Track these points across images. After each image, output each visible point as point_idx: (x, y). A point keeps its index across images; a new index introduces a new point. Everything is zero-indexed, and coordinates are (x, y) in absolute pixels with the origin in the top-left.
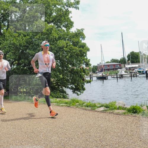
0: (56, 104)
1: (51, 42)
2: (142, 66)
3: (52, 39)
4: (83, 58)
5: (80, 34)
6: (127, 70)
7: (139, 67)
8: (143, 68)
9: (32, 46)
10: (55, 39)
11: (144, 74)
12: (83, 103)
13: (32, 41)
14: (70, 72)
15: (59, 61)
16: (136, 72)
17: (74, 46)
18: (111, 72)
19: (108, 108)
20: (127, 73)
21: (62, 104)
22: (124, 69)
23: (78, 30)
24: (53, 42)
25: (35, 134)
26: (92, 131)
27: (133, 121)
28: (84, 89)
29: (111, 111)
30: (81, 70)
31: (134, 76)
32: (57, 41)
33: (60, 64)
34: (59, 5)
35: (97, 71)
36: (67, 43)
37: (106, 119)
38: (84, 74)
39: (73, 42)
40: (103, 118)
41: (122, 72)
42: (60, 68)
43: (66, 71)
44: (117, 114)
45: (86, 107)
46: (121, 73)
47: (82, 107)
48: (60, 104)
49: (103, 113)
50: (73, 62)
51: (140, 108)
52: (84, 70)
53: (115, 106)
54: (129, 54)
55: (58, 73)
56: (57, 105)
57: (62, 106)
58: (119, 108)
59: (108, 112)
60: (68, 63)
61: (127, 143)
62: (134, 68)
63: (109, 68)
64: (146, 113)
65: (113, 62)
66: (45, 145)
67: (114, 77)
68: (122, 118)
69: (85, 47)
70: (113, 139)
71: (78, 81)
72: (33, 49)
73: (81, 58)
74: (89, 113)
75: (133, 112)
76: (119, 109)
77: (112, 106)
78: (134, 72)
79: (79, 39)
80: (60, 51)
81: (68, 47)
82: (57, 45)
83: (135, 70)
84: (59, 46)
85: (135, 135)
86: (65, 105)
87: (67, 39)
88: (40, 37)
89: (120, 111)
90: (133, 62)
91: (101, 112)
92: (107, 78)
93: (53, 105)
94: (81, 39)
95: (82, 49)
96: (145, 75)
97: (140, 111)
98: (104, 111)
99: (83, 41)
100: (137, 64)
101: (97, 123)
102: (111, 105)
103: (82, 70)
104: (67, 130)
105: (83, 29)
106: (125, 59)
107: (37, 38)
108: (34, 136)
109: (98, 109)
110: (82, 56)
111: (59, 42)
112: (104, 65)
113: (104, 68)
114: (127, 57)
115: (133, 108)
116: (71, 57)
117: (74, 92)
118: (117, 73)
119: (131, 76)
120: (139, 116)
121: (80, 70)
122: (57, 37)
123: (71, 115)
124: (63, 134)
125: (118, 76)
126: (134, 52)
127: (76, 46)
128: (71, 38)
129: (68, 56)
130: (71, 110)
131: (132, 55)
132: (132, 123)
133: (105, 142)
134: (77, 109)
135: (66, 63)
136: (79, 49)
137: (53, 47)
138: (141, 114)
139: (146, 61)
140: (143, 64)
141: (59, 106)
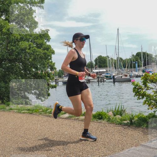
0: (17, 110)
1: (12, 43)
2: (109, 70)
3: (13, 40)
4: (48, 62)
5: (45, 36)
7: (106, 72)
8: (111, 73)
10: (17, 39)
11: (111, 79)
12: (47, 110)
14: (34, 76)
15: (21, 64)
16: (104, 77)
17: (38, 48)
21: (23, 111)
23: (43, 31)
24: (14, 43)
27: (98, 127)
28: (49, 95)
29: (77, 118)
31: (101, 81)
32: (19, 41)
33: (22, 67)
34: (21, 3)
35: (63, 76)
36: (30, 45)
37: (70, 126)
38: (49, 79)
39: (36, 43)
40: (68, 125)
42: (22, 71)
43: (29, 74)
44: (82, 121)
45: (50, 114)
46: (88, 78)
47: (46, 113)
48: (22, 110)
49: (67, 120)
50: (36, 65)
51: (106, 114)
52: (49, 74)
54: (96, 58)
55: (19, 77)
56: (18, 112)
57: (24, 113)
58: (84, 115)
59: (73, 118)
60: (31, 67)
61: (91, 150)
62: (101, 73)
64: (111, 119)
69: (50, 50)
73: (46, 61)
74: (53, 120)
75: (98, 118)
78: (102, 77)
79: (43, 41)
80: (23, 53)
81: (31, 49)
82: (18, 47)
83: (103, 74)
84: (21, 48)
85: (100, 142)
86: (27, 111)
87: (30, 40)
90: (100, 67)
91: (65, 119)
93: (14, 112)
94: (45, 41)
95: (47, 52)
97: (105, 117)
98: (69, 118)
99: (48, 43)
101: (61, 131)
103: (47, 74)
104: (28, 139)
105: (48, 30)
106: (93, 63)
109: (62, 115)
110: (46, 59)
111: (22, 43)
114: (94, 61)
115: (99, 114)
116: (34, 59)
119: (98, 81)
120: (104, 122)
121: (44, 74)
122: (19, 37)
123: (34, 123)
124: (23, 144)
126: (102, 56)
127: (40, 49)
128: (34, 39)
129: (31, 58)
130: (34, 117)
131: (99, 59)
132: (97, 130)
133: (68, 150)
134: (40, 116)
135: (30, 67)
136: (43, 51)
137: (14, 48)
138: (107, 120)
139: (114, 66)
140: (111, 69)
141: (20, 113)
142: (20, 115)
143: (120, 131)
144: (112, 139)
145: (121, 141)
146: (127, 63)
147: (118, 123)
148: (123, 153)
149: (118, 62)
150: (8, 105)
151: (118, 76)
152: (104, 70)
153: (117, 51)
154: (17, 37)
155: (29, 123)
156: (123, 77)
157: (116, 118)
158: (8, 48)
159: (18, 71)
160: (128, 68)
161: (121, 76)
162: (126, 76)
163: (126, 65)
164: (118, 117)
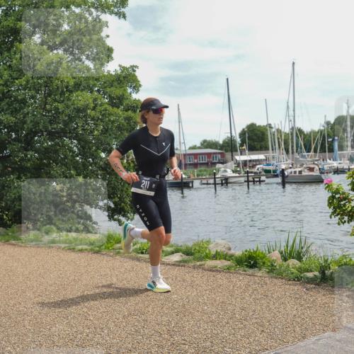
0: (67, 245)
1: (55, 95)
2: (273, 158)
3: (58, 87)
5: (127, 78)
6: (238, 166)
7: (266, 160)
8: (276, 164)
9: (9, 105)
10: (67, 87)
11: (276, 176)
13: (9, 91)
14: (103, 169)
15: (75, 141)
16: (260, 173)
17: (113, 106)
18: (200, 171)
19: (191, 255)
20: (237, 175)
21: (80, 247)
22: (231, 165)
23: (124, 69)
24: (61, 94)
25: (10, 318)
26: (150, 309)
27: (248, 286)
29: (198, 263)
30: (129, 164)
31: (254, 181)
32: (71, 92)
33: (78, 149)
34: (78, 6)
36: (95, 100)
37: (184, 281)
39: (110, 96)
40: (179, 278)
41: (227, 170)
42: (78, 158)
43: (93, 165)
44: (210, 271)
45: (138, 253)
46: (224, 174)
48: (76, 245)
49: (178, 268)
50: (109, 144)
51: (264, 257)
53: (207, 251)
54: (243, 130)
55: (72, 172)
56: (70, 249)
57: (81, 251)
58: (216, 256)
59: (191, 264)
60: (98, 148)
61: (231, 337)
62: (254, 163)
63: (196, 161)
64: (278, 267)
65: (206, 148)
66: (35, 346)
67: (207, 184)
68: (222, 279)
70: (199, 327)
71: (122, 191)
72: (12, 112)
74: (147, 267)
75: (246, 265)
76: (216, 259)
77: (199, 252)
78: (255, 173)
79: (125, 90)
80: (79, 117)
81: (98, 108)
82: (70, 103)
83: (258, 166)
84: (75, 106)
85: (251, 319)
86: (89, 247)
87: (96, 89)
88: (28, 82)
89: (219, 263)
90: (252, 149)
91: (174, 265)
92: (191, 185)
94: (129, 90)
95: (133, 115)
96: (279, 180)
97: (264, 263)
98: (182, 264)
99: (135, 96)
100: (261, 154)
102: (197, 248)
103: (132, 165)
104: (90, 309)
105: (137, 67)
106: (235, 141)
107: (21, 85)
108: (8, 323)
109: (167, 257)
111: (77, 96)
112: (185, 155)
113: (185, 161)
114: (238, 136)
115: (250, 256)
116: (105, 131)
117: (111, 217)
118: (215, 174)
119: (248, 181)
120: (261, 275)
121: (126, 165)
122: (72, 83)
123: (103, 273)
124: (80, 319)
125: (218, 181)
126: (255, 125)
127: (118, 107)
128: (105, 87)
129: (97, 130)
130: (103, 260)
131: (250, 131)
132: (245, 291)
133: (180, 335)
134: (118, 257)
135: (94, 148)
136: (124, 114)
137: (61, 106)
138: (267, 270)
139: (283, 146)
140: (276, 154)
141: (73, 250)
142: (73, 255)
143: (297, 296)
144: (280, 312)
145: (299, 317)
146: (314, 139)
147: (292, 276)
148: (305, 346)
149: (292, 138)
150: (47, 233)
151: (293, 170)
152: (262, 157)
153: (291, 112)
154: (68, 82)
155: (93, 273)
156: (303, 174)
157: (288, 265)
158: (48, 107)
159: (70, 157)
160: (315, 151)
161: (300, 169)
162: (311, 169)
163: (310, 145)
164: (293, 262)
